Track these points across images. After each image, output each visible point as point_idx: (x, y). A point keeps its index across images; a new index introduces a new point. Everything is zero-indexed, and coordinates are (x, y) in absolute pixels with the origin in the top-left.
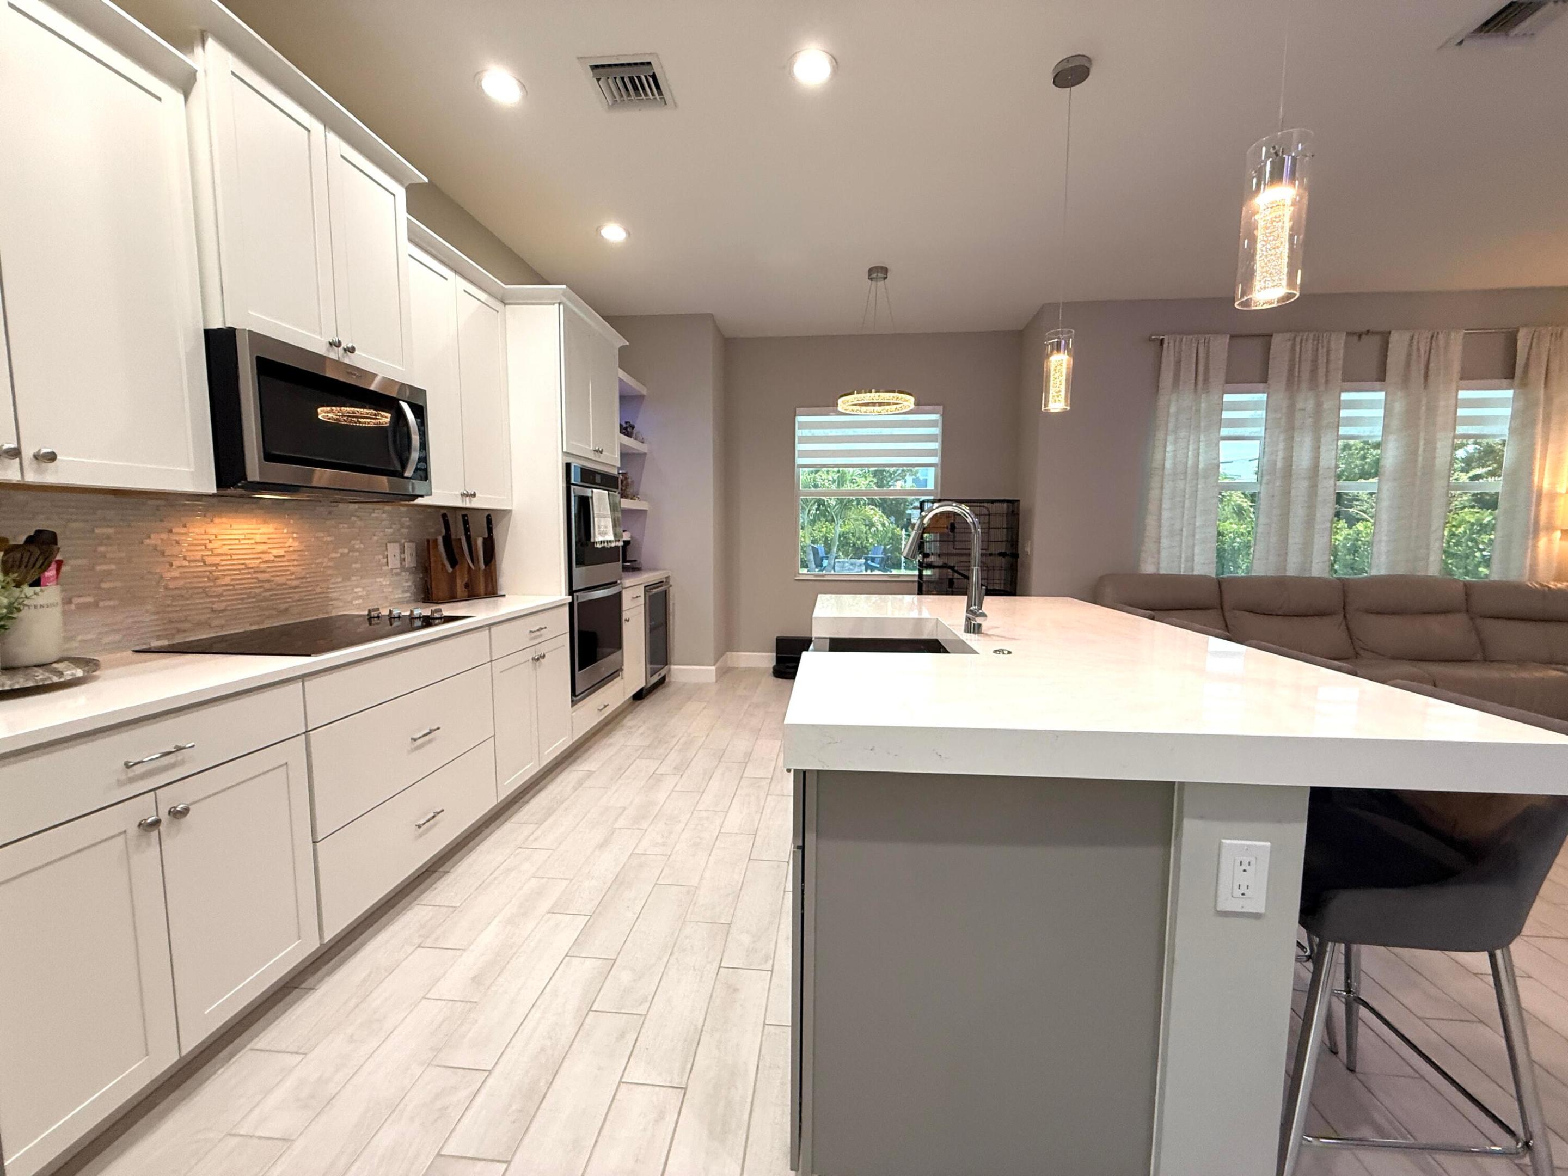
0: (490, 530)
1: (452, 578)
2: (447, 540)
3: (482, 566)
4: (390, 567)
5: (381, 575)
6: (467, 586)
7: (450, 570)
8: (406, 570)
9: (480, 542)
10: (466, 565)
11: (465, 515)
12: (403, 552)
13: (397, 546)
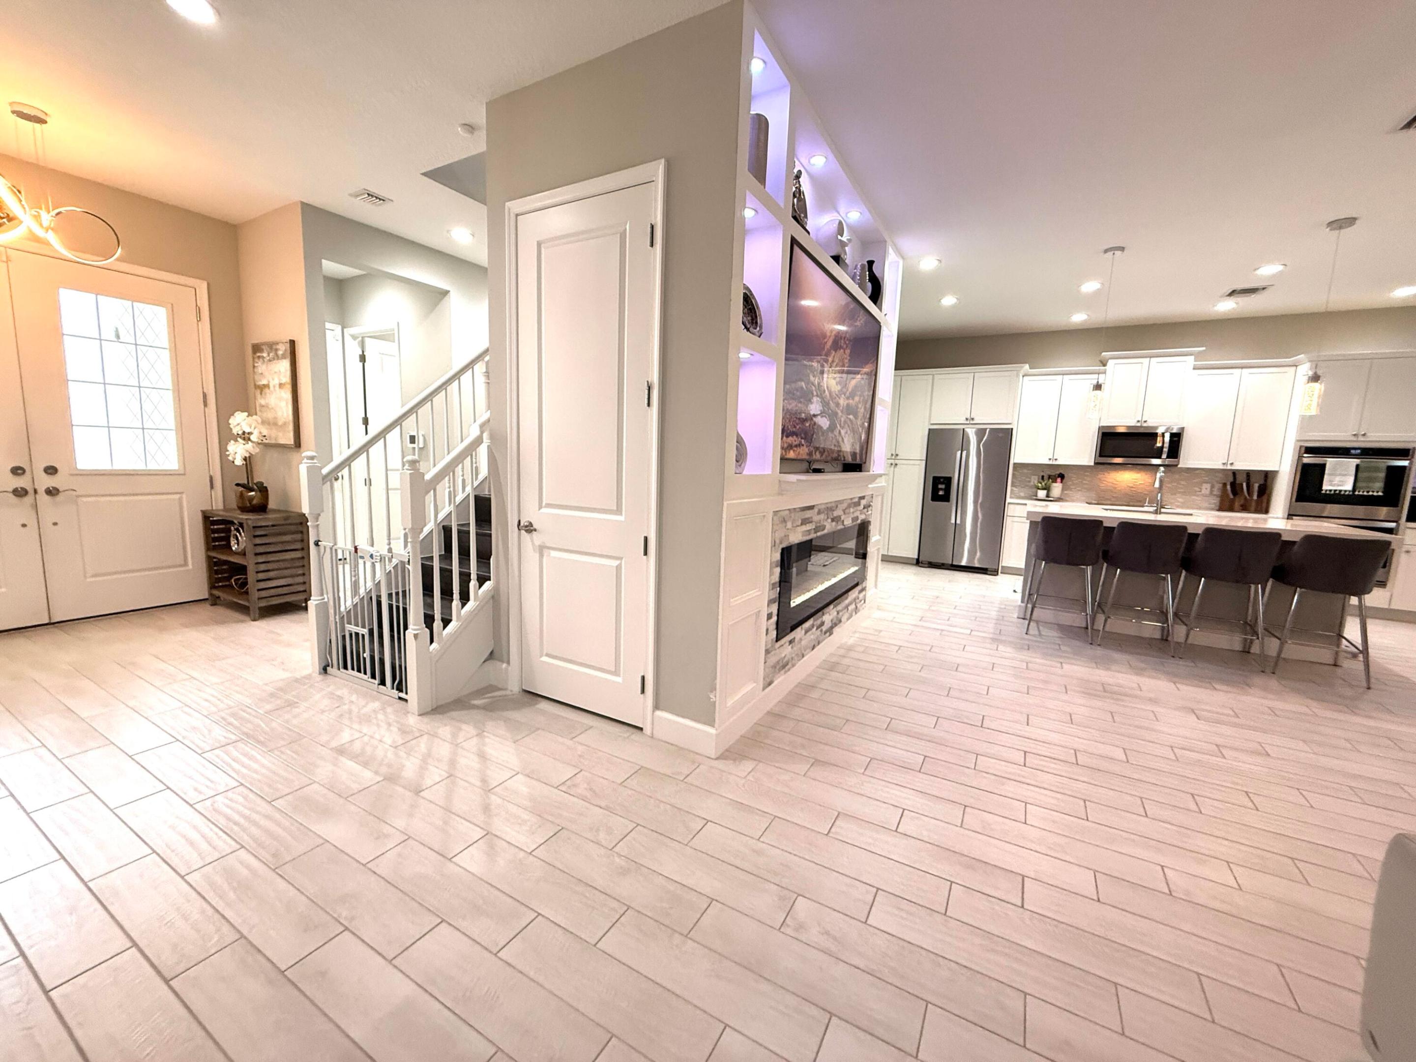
0: (1266, 480)
1: (1232, 502)
2: (1233, 485)
3: (1255, 497)
4: (1203, 492)
5: (1198, 496)
6: (1242, 506)
7: (1231, 496)
8: (1215, 495)
9: (1256, 486)
10: (1242, 498)
11: (1249, 474)
12: (1212, 487)
13: (1208, 486)
